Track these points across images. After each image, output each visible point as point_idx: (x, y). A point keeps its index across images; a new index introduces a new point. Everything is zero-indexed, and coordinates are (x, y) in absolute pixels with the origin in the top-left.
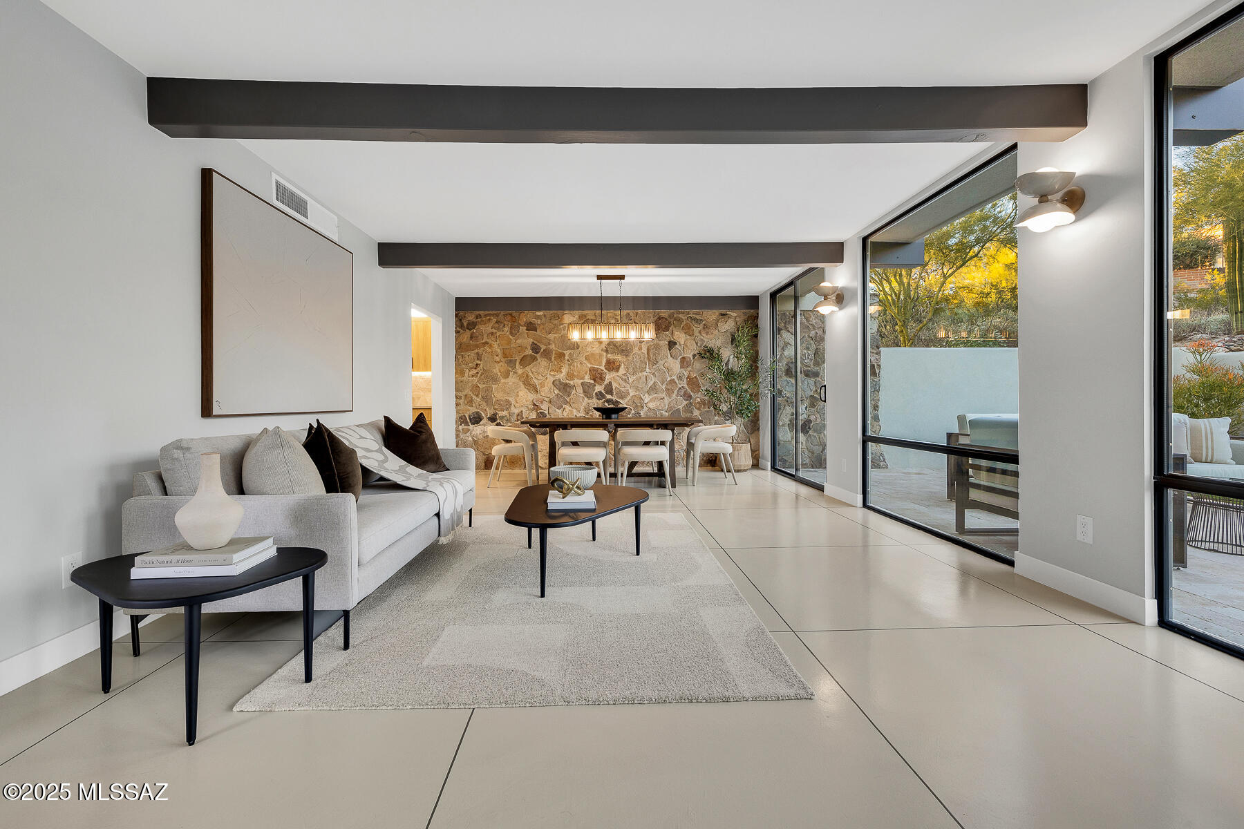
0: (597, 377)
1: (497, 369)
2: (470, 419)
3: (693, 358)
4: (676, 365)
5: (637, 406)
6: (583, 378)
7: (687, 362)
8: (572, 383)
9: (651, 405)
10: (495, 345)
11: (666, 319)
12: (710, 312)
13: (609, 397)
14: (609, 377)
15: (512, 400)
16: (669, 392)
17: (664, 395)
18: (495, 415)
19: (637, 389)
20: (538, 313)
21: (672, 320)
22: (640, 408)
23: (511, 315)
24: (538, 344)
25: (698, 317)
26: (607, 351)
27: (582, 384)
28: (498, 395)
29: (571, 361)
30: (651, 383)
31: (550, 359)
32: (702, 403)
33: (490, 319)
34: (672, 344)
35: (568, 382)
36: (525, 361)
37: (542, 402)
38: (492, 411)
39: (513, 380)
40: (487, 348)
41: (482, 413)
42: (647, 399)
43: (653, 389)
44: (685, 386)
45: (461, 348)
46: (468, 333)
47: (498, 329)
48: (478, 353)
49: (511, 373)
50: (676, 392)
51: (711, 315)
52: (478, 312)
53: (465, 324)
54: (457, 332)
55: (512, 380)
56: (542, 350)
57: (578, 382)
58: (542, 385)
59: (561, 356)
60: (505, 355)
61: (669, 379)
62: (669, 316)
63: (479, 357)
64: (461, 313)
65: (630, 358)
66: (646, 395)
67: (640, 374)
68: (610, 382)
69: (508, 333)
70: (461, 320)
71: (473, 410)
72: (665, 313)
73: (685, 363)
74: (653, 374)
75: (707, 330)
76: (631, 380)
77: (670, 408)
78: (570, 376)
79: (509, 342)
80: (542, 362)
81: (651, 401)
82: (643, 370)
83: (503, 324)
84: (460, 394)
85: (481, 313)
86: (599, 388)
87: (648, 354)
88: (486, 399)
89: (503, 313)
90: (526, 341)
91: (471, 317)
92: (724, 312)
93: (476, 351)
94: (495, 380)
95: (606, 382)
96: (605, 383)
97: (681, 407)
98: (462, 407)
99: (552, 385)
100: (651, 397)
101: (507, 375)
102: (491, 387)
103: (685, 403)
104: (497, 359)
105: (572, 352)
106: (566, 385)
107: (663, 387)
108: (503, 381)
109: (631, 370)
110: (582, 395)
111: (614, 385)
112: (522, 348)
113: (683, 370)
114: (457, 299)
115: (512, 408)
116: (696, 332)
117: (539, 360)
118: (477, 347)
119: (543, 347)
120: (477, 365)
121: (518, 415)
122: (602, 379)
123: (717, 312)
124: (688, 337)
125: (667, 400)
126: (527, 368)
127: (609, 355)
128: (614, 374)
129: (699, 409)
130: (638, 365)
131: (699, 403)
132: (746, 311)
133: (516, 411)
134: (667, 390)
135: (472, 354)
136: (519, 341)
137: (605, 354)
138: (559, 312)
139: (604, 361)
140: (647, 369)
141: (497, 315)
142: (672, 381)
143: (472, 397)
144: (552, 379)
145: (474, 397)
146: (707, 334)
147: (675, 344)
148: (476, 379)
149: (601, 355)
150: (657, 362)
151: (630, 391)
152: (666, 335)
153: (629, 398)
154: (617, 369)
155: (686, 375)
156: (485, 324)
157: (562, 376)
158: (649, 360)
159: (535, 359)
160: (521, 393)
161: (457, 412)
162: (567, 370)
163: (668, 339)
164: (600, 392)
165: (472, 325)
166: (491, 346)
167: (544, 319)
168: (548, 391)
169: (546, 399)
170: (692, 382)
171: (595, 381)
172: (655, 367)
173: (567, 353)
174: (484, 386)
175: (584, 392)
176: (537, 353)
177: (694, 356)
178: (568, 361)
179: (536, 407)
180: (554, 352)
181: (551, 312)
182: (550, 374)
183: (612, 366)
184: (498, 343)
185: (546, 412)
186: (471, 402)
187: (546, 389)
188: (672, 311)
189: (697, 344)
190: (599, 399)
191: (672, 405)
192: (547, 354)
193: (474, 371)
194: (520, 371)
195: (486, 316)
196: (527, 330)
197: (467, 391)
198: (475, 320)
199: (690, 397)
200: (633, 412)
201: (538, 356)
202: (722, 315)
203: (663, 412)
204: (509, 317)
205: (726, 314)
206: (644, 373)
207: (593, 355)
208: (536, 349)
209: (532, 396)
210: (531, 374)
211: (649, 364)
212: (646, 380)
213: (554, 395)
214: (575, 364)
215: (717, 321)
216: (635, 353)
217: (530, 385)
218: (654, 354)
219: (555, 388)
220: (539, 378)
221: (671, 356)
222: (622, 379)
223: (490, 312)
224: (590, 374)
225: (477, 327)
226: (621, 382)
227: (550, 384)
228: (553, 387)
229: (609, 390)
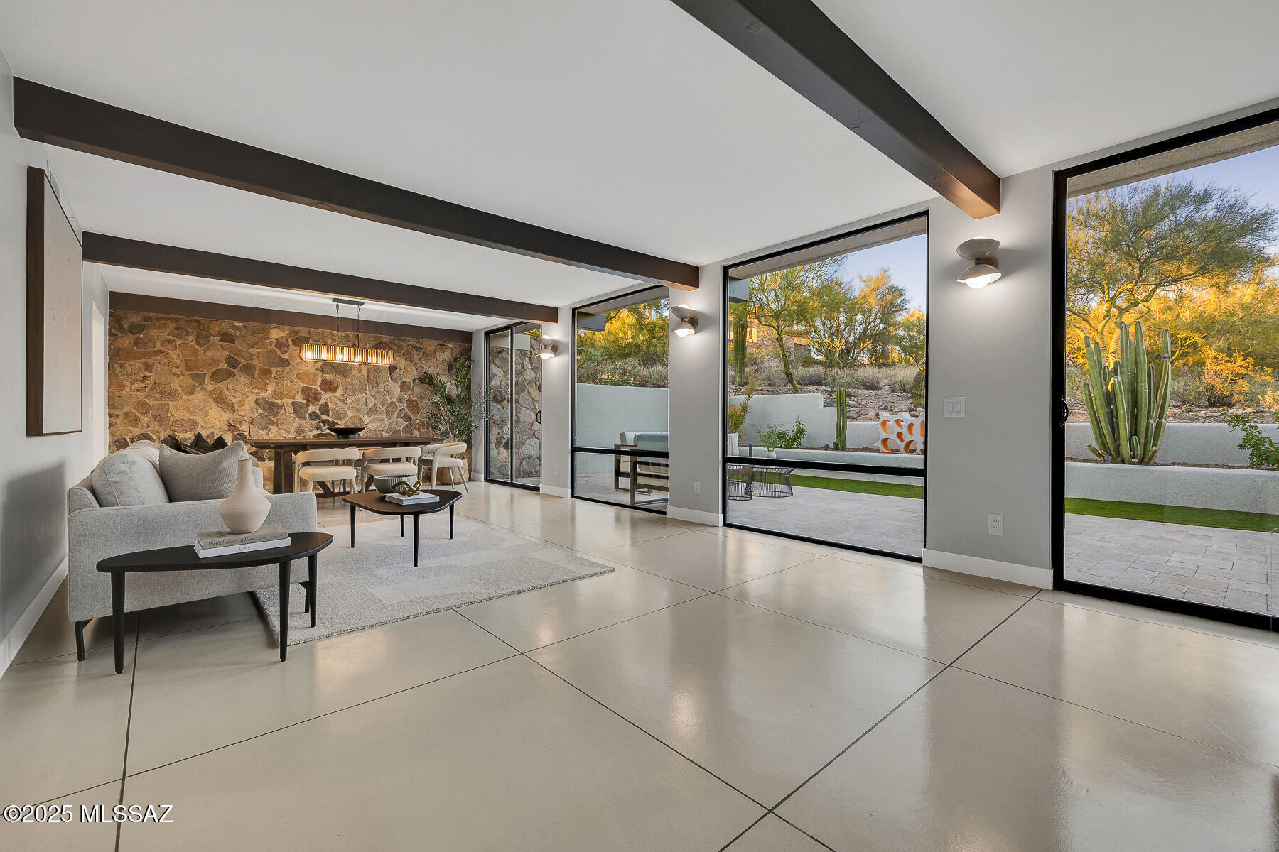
0: (311, 396)
1: (176, 384)
2: (133, 442)
3: (413, 383)
4: (396, 389)
6: (294, 398)
7: (407, 386)
8: (280, 402)
9: (371, 426)
10: (174, 355)
11: (387, 344)
12: (430, 342)
13: (324, 417)
14: (325, 397)
15: (198, 420)
16: (389, 414)
17: (384, 417)
19: (356, 410)
20: (236, 324)
23: (197, 322)
24: (236, 357)
25: (418, 346)
26: (322, 371)
27: (293, 403)
28: (177, 415)
29: (280, 378)
30: (371, 405)
31: (252, 376)
32: (422, 424)
33: (166, 324)
35: (275, 401)
36: (219, 376)
37: (241, 423)
39: (200, 397)
40: (160, 357)
41: (154, 435)
42: (367, 420)
43: (373, 410)
44: (406, 408)
45: (117, 355)
46: (130, 337)
47: (179, 337)
48: (146, 363)
49: (198, 389)
50: (396, 414)
51: (431, 345)
52: (146, 314)
53: (126, 326)
54: (111, 335)
55: (198, 397)
56: (242, 365)
57: (287, 401)
58: (242, 404)
59: (266, 373)
60: (188, 368)
61: (389, 401)
62: (390, 342)
63: (148, 368)
64: (119, 312)
65: (349, 379)
66: (366, 416)
67: (359, 396)
68: (326, 403)
69: (193, 343)
70: (118, 321)
71: (137, 431)
72: (385, 339)
73: (405, 387)
74: (374, 396)
75: (426, 358)
76: (349, 401)
77: (390, 429)
78: (277, 394)
79: (195, 353)
80: (241, 378)
81: (371, 422)
82: (363, 391)
83: (185, 332)
84: (115, 412)
85: (152, 315)
86: (312, 409)
87: (368, 376)
88: (160, 418)
89: (186, 318)
90: (219, 354)
91: (135, 318)
92: (441, 342)
93: (144, 360)
94: (173, 395)
95: (322, 402)
96: (321, 403)
97: (401, 428)
98: (119, 428)
99: (254, 404)
100: (371, 418)
101: (192, 391)
102: (167, 404)
103: (405, 424)
104: (176, 371)
105: (280, 369)
106: (272, 404)
107: (384, 409)
108: (185, 397)
109: (349, 391)
110: (293, 415)
111: (331, 406)
112: (217, 362)
113: (403, 394)
114: (112, 293)
116: (416, 358)
117: (237, 376)
118: (145, 355)
119: (243, 362)
120: (144, 377)
122: (317, 399)
123: (436, 343)
124: (408, 363)
125: (387, 421)
126: (220, 385)
127: (325, 375)
128: (330, 394)
129: (418, 430)
130: (357, 386)
131: (418, 424)
132: (461, 344)
134: (388, 411)
135: (137, 364)
136: (209, 353)
137: (320, 374)
138: (265, 325)
139: (319, 381)
140: (367, 391)
141: (177, 320)
142: (393, 404)
143: (136, 416)
144: (255, 397)
145: (139, 416)
146: (426, 361)
147: (396, 368)
148: (144, 394)
149: (316, 375)
150: (378, 385)
151: (348, 412)
153: (348, 419)
154: (334, 390)
155: (406, 398)
156: (159, 328)
157: (267, 394)
158: (369, 382)
159: (231, 374)
160: (211, 413)
161: (111, 434)
162: (274, 388)
164: (315, 412)
165: (137, 328)
166: (167, 356)
167: (244, 331)
168: (248, 409)
169: (246, 419)
170: (413, 406)
171: (308, 401)
172: (375, 389)
173: (274, 370)
174: (156, 402)
175: (295, 412)
176: (234, 368)
177: (414, 380)
178: (275, 378)
179: (232, 428)
180: (257, 368)
181: (254, 324)
182: (251, 392)
183: (328, 386)
184: (178, 352)
185: (247, 434)
186: (134, 422)
187: (247, 408)
188: (393, 337)
189: (417, 369)
190: (313, 420)
191: (392, 426)
192: (248, 370)
193: (140, 385)
194: (210, 387)
195: (159, 319)
196: (220, 341)
197: (128, 408)
198: (142, 323)
199: (410, 418)
201: (235, 371)
202: (441, 345)
203: (383, 432)
204: (195, 325)
205: (444, 345)
206: (364, 395)
207: (307, 374)
208: (232, 362)
209: (226, 416)
210: (226, 391)
211: (369, 386)
212: (366, 402)
213: (256, 415)
214: (285, 382)
215: (436, 350)
216: (354, 375)
217: (224, 403)
218: (375, 377)
219: (258, 408)
220: (237, 396)
221: (392, 380)
222: (340, 401)
223: (166, 315)
224: (302, 393)
225: (145, 331)
226: (339, 403)
227: (253, 403)
228: (255, 406)
229: (325, 409)
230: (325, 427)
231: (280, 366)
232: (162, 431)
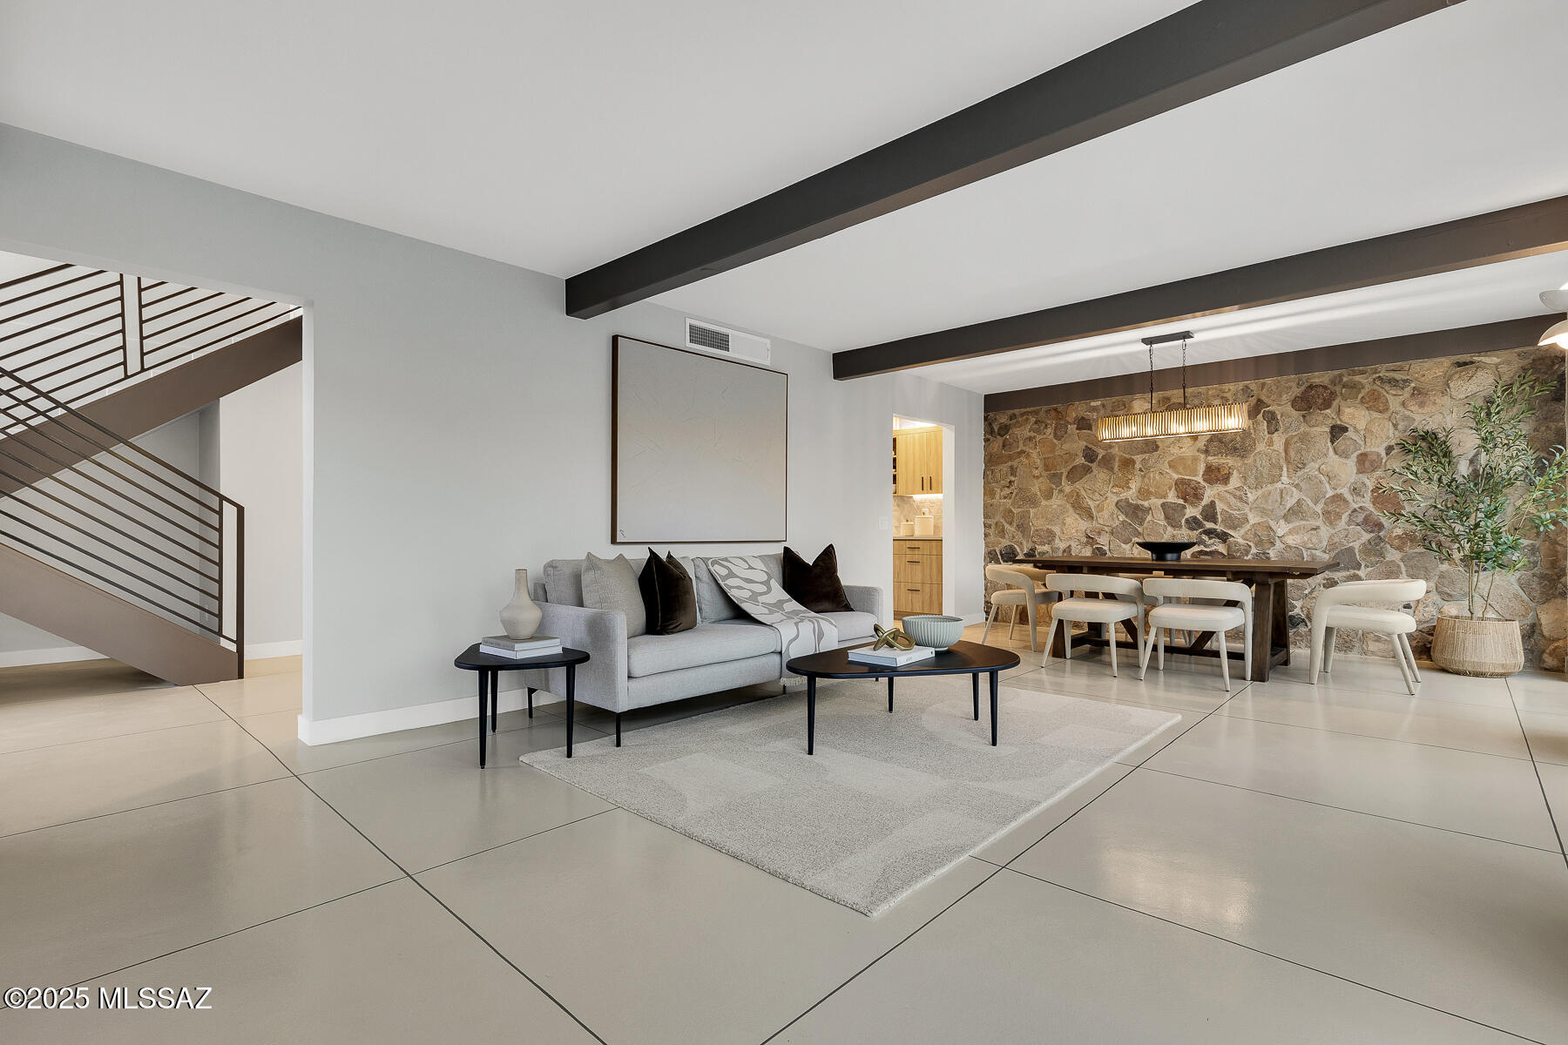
0: (1190, 493)
1: (1036, 488)
2: (1001, 554)
3: (1387, 454)
4: (1347, 470)
5: (1261, 541)
6: (1165, 497)
7: (1372, 462)
8: (1146, 504)
9: (1290, 540)
10: (1034, 454)
11: (1325, 388)
12: (1430, 363)
13: (1209, 525)
14: (1210, 493)
15: (1056, 529)
16: (1330, 517)
17: (1319, 523)
18: (1033, 550)
19: (1263, 512)
20: (1093, 404)
21: (1338, 388)
22: (1267, 545)
23: (1056, 410)
24: (1094, 448)
25: (1398, 376)
26: (1206, 452)
27: (1163, 505)
28: (1037, 523)
29: (1145, 470)
30: (1290, 502)
31: (1112, 469)
32: (1409, 538)
33: (1027, 419)
34: (1337, 431)
35: (1140, 502)
36: (1076, 474)
37: (1099, 533)
38: (1030, 545)
39: (1059, 502)
40: (1023, 459)
41: (1018, 548)
42: (1281, 528)
43: (1296, 512)
44: (1371, 507)
45: (991, 461)
46: (1000, 440)
47: (1038, 432)
48: (1011, 467)
49: (1055, 492)
50: (1345, 517)
51: (1431, 370)
52: (1012, 412)
53: (996, 429)
54: (986, 440)
55: (1056, 501)
56: (1100, 457)
57: (1156, 502)
58: (1100, 508)
59: (1128, 464)
60: (1047, 467)
61: (1330, 493)
62: (1333, 382)
63: (1013, 471)
64: (991, 414)
65: (1249, 461)
66: (1282, 522)
67: (1270, 487)
68: (1213, 503)
69: (1052, 436)
70: (990, 424)
71: (1005, 542)
72: (1321, 378)
73: (1367, 464)
74: (1297, 486)
75: (1421, 398)
76: (1251, 497)
77: (1332, 546)
78: (1144, 493)
79: (1053, 449)
80: (1100, 474)
81: (1290, 532)
82: (1275, 479)
83: (1044, 425)
84: (989, 522)
85: (1017, 411)
86: (1191, 512)
87: (1286, 451)
88: (1023, 528)
89: (1045, 408)
90: (1075, 445)
91: (1003, 419)
92: (1466, 358)
93: (1010, 463)
94: (1033, 502)
95: (1205, 501)
96: (1204, 503)
97: (1356, 545)
98: (992, 538)
99: (1115, 509)
100: (1291, 526)
101: (1049, 496)
102: (1028, 512)
103: (1366, 536)
104: (1036, 473)
105: (1146, 456)
106: (1137, 507)
107: (1319, 508)
108: (1044, 503)
109: (1251, 480)
110: (1163, 523)
111: (1220, 506)
112: (1072, 456)
113: (1364, 478)
114: (987, 397)
115: (1057, 541)
116: (1394, 403)
117: (1095, 472)
118: (1010, 458)
119: (1101, 453)
120: (1010, 482)
121: (1064, 551)
122: (1197, 496)
123: (1446, 361)
124: (1375, 415)
125: (1325, 532)
126: (1077, 485)
127: (1210, 458)
128: (1220, 489)
129: (1399, 548)
130: (1265, 471)
131: (1399, 537)
133: (1063, 546)
134: (1326, 513)
135: (1005, 468)
136: (1066, 446)
137: (1203, 456)
138: (1126, 398)
139: (1202, 468)
140: (1285, 479)
141: (1036, 413)
142: (1338, 498)
143: (1003, 526)
144: (1116, 499)
145: (1007, 526)
146: (1422, 405)
147: (1345, 429)
148: (1010, 501)
149: (1195, 459)
150: (1305, 465)
151: (1251, 516)
152: (1326, 416)
153: (1248, 527)
154: (1226, 480)
155: (1370, 484)
156: (1021, 425)
157: (1131, 494)
158: (1288, 462)
159: (1088, 470)
160: (1069, 520)
161: (987, 546)
162: (1139, 484)
163: (1330, 422)
164: (1195, 518)
165: (1005, 429)
166: (1028, 456)
167: (1102, 412)
168: (1109, 516)
169: (1106, 528)
170: (1382, 497)
171: (1186, 501)
172: (1300, 473)
173: (1138, 458)
174: (1020, 510)
175: (1167, 518)
176: (1092, 461)
177: (1389, 449)
178: (1141, 470)
179: (1091, 541)
180: (1117, 459)
181: (1114, 399)
182: (1111, 492)
183: (1216, 475)
184: (1038, 450)
185: (1106, 548)
186: (1002, 533)
187: (1106, 514)
188: (1336, 372)
189: (1395, 426)
190: (1192, 529)
191: (1336, 540)
192: (1107, 462)
193: (1007, 491)
194: (1068, 489)
195: (1022, 415)
196: (1077, 429)
197: (999, 518)
198: (1009, 422)
199: (1380, 526)
200: (1254, 550)
201: (1094, 466)
202: (1459, 365)
203: (1318, 553)
204: (1053, 414)
205: (1472, 363)
206: (1279, 485)
207: (1182, 459)
208: (1090, 455)
209: (1084, 525)
210: (1083, 493)
211: (1288, 468)
212: (1282, 497)
213: (1117, 523)
214: (1152, 475)
215: (1447, 379)
216: (1259, 453)
217: (1081, 508)
218: (1299, 451)
219: (1119, 513)
220: (1095, 498)
221: (1336, 453)
222: (1235, 496)
223: (1028, 409)
224: (1176, 489)
225: (1011, 431)
226: (1233, 501)
227: (1113, 506)
228: (1116, 510)
229: (1210, 513)
230: (1212, 541)
231: (1145, 452)
232: (1024, 543)
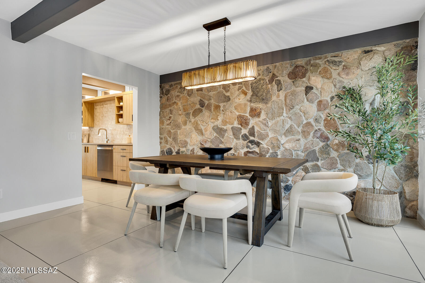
0: (243, 122)
1: (180, 120)
2: (166, 152)
3: (331, 101)
4: (313, 109)
5: (274, 146)
6: (233, 124)
7: (324, 105)
8: (225, 127)
9: (287, 146)
10: (179, 104)
11: (303, 67)
12: (351, 52)
13: (252, 138)
14: (252, 122)
15: (188, 140)
16: (305, 134)
17: (300, 137)
18: (179, 150)
19: (275, 131)
21: (309, 67)
22: (277, 149)
24: (203, 100)
25: (336, 59)
26: (250, 101)
27: (232, 128)
28: (181, 138)
30: (287, 126)
31: (210, 110)
32: (341, 145)
33: (177, 86)
34: (308, 89)
35: (223, 127)
36: (197, 113)
37: (206, 142)
38: (178, 148)
40: (175, 106)
41: (172, 148)
42: (283, 140)
43: (289, 131)
44: (322, 128)
45: (163, 107)
46: (166, 97)
47: (181, 92)
48: (171, 110)
49: (188, 122)
50: (312, 134)
51: (352, 55)
52: (170, 83)
53: (164, 92)
54: (161, 97)
55: (189, 126)
56: (206, 104)
57: (229, 127)
58: (206, 131)
59: (217, 107)
60: (184, 110)
61: (305, 122)
62: (307, 64)
63: (171, 112)
64: (163, 85)
65: (269, 105)
66: (283, 136)
67: (278, 119)
68: (253, 127)
69: (187, 94)
70: (162, 89)
71: (168, 146)
72: (301, 62)
73: (322, 106)
74: (290, 118)
75: (347, 71)
76: (270, 124)
77: (306, 149)
78: (225, 122)
79: (187, 100)
80: (206, 113)
81: (287, 142)
82: (281, 115)
83: (183, 89)
84: (162, 136)
85: (173, 83)
86: (245, 131)
87: (285, 100)
88: (175, 139)
90: (196, 99)
91: (167, 86)
92: (368, 48)
93: (170, 108)
94: (179, 127)
95: (250, 126)
97: (317, 149)
98: (163, 144)
100: (287, 139)
101: (185, 123)
102: (177, 132)
103: (322, 144)
104: (180, 112)
105: (225, 104)
106: (221, 129)
107: (300, 129)
108: (183, 127)
109: (270, 115)
110: (232, 137)
111: (256, 129)
112: (194, 104)
113: (320, 113)
114: (160, 76)
115: (188, 146)
116: (334, 74)
117: (204, 112)
118: (170, 105)
119: (206, 102)
120: (170, 117)
121: (191, 151)
122: (247, 124)
123: (359, 50)
124: (326, 80)
125: (303, 141)
126: (197, 118)
127: (252, 104)
128: (256, 120)
129: (337, 150)
130: (276, 110)
131: (337, 144)
132: (398, 42)
133: (191, 148)
134: (303, 132)
135: (168, 110)
136: (192, 100)
137: (249, 103)
139: (248, 110)
140: (285, 114)
142: (309, 124)
143: (167, 139)
144: (213, 125)
145: (169, 139)
146: (347, 74)
147: (312, 88)
148: (170, 127)
149: (245, 105)
150: (293, 107)
151: (270, 134)
152: (303, 82)
153: (268, 139)
154: (259, 115)
155: (323, 117)
156: (174, 90)
157: (219, 123)
158: (286, 106)
159: (201, 111)
160: (193, 136)
161: (161, 148)
162: (222, 118)
163: (305, 85)
164: (245, 135)
165: (168, 91)
166: (177, 104)
168: (210, 133)
169: (209, 140)
170: (330, 124)
171: (242, 126)
172: (291, 111)
173: (222, 105)
174: (174, 131)
175: (234, 134)
176: (203, 107)
177: (332, 98)
178: (223, 111)
179: (202, 146)
180: (213, 105)
182: (211, 122)
183: (254, 113)
184: (181, 102)
186: (167, 142)
187: (208, 132)
188: (308, 59)
189: (335, 86)
190: (245, 140)
191: (308, 146)
192: (209, 107)
193: (169, 122)
194: (193, 120)
195: (175, 85)
197: (165, 135)
198: (169, 88)
199: (327, 139)
200: (271, 151)
201: (203, 109)
202: (365, 52)
203: (299, 153)
205: (372, 51)
206: (282, 118)
207: (240, 105)
208: (202, 104)
209: (200, 138)
210: (199, 122)
211: (286, 109)
212: (283, 124)
213: (213, 137)
214: (227, 113)
215: (360, 60)
216: (273, 101)
217: (198, 129)
218: (291, 100)
219: (214, 132)
220: (204, 125)
221: (308, 100)
222: (263, 123)
223: (177, 82)
224: (238, 120)
225: (170, 93)
226: (262, 126)
227: (211, 129)
228: (213, 131)
229: (252, 132)
230: (253, 146)
231: (225, 102)
232: (176, 146)
